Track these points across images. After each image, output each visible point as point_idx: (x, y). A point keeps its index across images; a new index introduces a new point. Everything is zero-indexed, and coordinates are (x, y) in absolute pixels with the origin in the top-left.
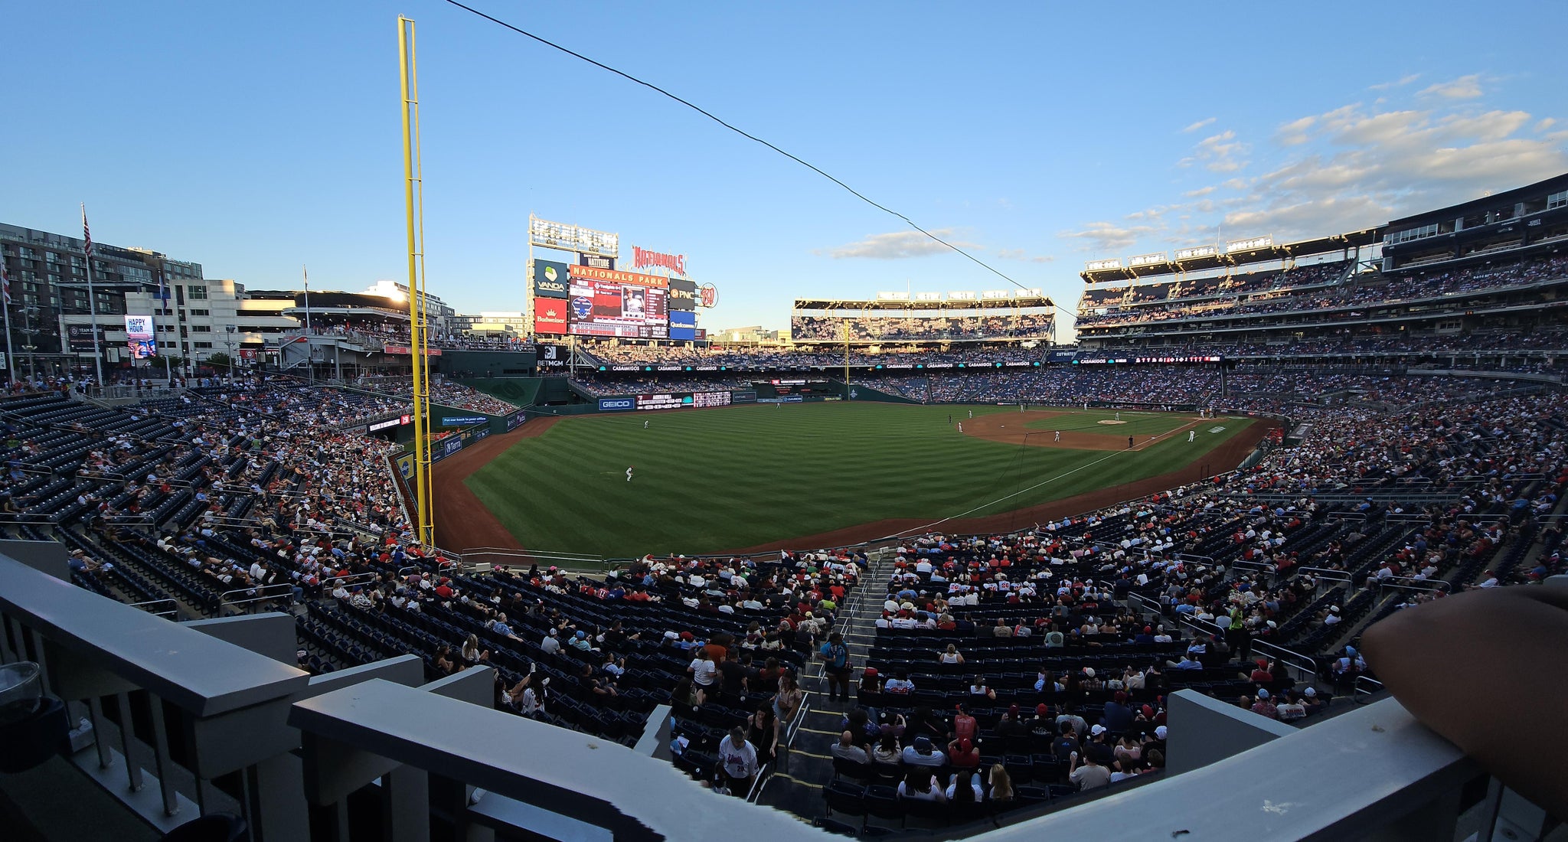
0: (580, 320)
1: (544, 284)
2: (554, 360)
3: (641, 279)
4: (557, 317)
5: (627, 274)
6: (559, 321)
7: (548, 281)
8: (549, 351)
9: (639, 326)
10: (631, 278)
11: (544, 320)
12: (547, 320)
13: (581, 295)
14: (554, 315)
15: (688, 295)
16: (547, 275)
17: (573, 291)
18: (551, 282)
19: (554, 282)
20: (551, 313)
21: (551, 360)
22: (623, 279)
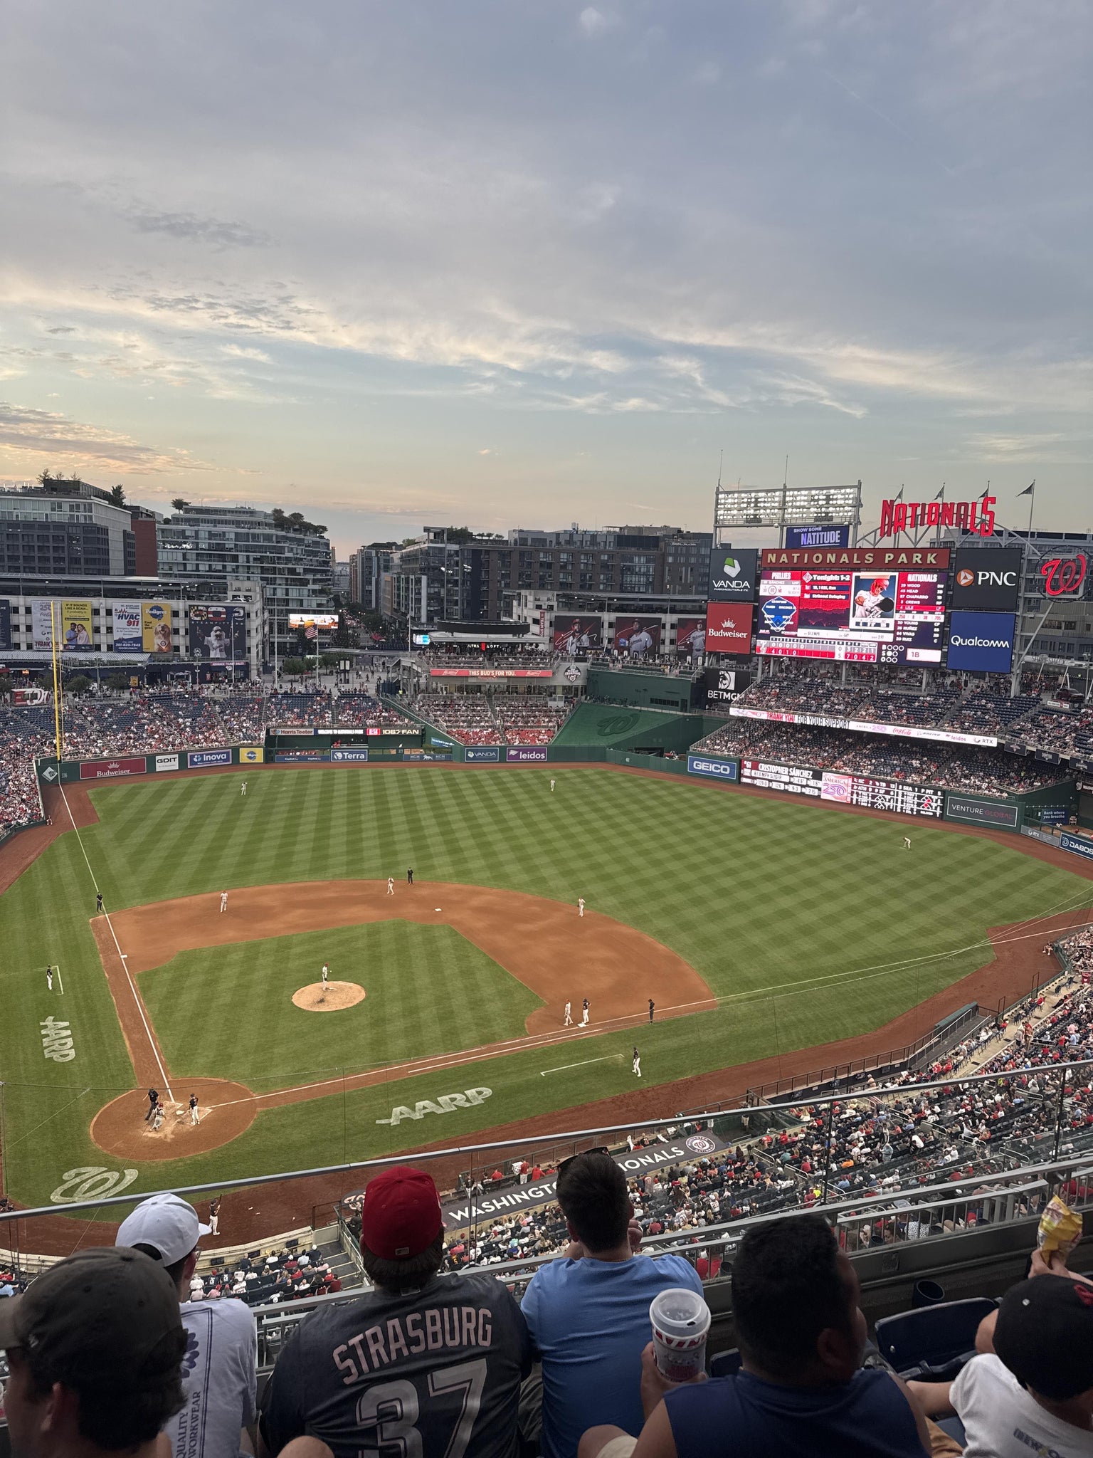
0: (773, 633)
1: (721, 583)
2: (732, 692)
3: (889, 557)
4: (737, 629)
5: (861, 552)
6: (739, 635)
7: (727, 577)
8: (725, 678)
9: (880, 644)
10: (869, 558)
11: (718, 634)
12: (721, 633)
13: (778, 594)
14: (733, 626)
15: (1003, 580)
16: (727, 569)
17: (765, 589)
18: (731, 579)
19: (738, 577)
20: (728, 624)
21: (727, 691)
22: (855, 561)
